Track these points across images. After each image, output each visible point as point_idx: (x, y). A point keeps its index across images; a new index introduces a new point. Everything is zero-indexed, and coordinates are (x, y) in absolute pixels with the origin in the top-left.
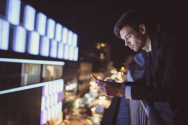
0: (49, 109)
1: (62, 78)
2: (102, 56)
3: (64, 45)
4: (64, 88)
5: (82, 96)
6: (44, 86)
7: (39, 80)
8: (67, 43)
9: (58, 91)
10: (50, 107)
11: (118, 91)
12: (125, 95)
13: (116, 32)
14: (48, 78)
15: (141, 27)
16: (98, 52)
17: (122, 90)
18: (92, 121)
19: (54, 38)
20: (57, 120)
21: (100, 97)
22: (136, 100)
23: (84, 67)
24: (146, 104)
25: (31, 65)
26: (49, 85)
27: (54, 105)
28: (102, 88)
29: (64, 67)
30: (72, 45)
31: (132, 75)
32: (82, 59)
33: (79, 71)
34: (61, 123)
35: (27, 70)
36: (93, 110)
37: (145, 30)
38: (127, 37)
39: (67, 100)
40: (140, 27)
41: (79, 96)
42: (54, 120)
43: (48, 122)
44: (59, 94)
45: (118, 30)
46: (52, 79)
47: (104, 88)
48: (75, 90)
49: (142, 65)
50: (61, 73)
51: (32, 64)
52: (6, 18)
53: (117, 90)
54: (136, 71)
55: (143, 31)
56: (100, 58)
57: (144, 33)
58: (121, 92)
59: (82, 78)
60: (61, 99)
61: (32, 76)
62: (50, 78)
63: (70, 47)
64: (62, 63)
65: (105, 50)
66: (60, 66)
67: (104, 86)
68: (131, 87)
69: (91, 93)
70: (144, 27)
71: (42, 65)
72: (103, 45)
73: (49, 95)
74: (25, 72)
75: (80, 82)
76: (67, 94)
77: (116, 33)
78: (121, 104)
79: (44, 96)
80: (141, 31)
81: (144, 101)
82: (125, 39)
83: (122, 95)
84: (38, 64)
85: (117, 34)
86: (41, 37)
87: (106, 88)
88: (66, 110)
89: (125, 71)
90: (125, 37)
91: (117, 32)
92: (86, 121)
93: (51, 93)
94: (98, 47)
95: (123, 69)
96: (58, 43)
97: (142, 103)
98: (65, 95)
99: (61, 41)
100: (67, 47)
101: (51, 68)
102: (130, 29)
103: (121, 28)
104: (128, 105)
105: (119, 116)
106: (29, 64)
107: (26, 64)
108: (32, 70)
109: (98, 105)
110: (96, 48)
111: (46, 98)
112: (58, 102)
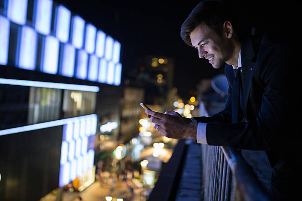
0: (73, 161)
1: (95, 112)
2: (160, 79)
3: (99, 59)
4: (98, 128)
5: (127, 142)
6: (66, 125)
7: (57, 115)
8: (104, 57)
9: (89, 134)
10: (75, 157)
11: (184, 131)
12: (196, 138)
13: (184, 35)
14: (72, 112)
15: (226, 26)
16: (154, 72)
17: (191, 129)
18: (142, 182)
19: (84, 47)
20: (87, 179)
21: (155, 145)
22: (214, 146)
23: (130, 96)
24: (230, 152)
25: (44, 91)
26: (74, 123)
27: (82, 155)
28: (159, 126)
29: (98, 95)
30: (112, 60)
31: (207, 108)
32: (127, 82)
33: (122, 101)
34: (91, 184)
35: (38, 99)
36: (144, 164)
37: (231, 32)
38: (202, 43)
39: (102, 148)
40: (224, 26)
41: (122, 141)
42: (81, 179)
43: (71, 182)
44: (90, 138)
45: (188, 31)
46: (79, 114)
47: (163, 126)
48: (116, 133)
49: (223, 94)
50: (93, 104)
51: (47, 89)
52: (5, 12)
53: (184, 128)
54: (214, 104)
55: (228, 33)
56: (157, 82)
57: (230, 36)
58: (190, 132)
59: (127, 113)
60: (92, 145)
61: (46, 107)
62: (75, 113)
63: (108, 62)
64: (95, 89)
65: (166, 69)
66: (91, 92)
67: (162, 122)
68: (206, 124)
69: (141, 137)
70: (230, 27)
71: (63, 91)
72: (161, 61)
73: (73, 138)
74: (35, 102)
75: (123, 120)
76: (102, 138)
77: (183, 37)
78: (189, 156)
79: (65, 140)
80: (226, 34)
81: (227, 148)
82: (198, 47)
83: (191, 136)
84: (57, 90)
85: (185, 37)
86: (62, 46)
87: (166, 125)
88: (100, 164)
89: (196, 104)
90: (199, 44)
91: (186, 35)
92: (132, 182)
93: (76, 136)
94: (154, 64)
95: (193, 99)
96: (89, 55)
97: (223, 150)
98: (99, 139)
99: (95, 52)
100: (103, 63)
101: (78, 95)
102: (207, 29)
103: (192, 28)
104: (200, 157)
105: (185, 174)
106: (41, 88)
107: (36, 88)
108: (46, 98)
109: (152, 156)
110: (151, 66)
111: (69, 144)
112: (88, 151)
